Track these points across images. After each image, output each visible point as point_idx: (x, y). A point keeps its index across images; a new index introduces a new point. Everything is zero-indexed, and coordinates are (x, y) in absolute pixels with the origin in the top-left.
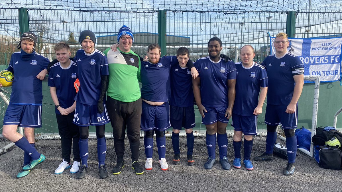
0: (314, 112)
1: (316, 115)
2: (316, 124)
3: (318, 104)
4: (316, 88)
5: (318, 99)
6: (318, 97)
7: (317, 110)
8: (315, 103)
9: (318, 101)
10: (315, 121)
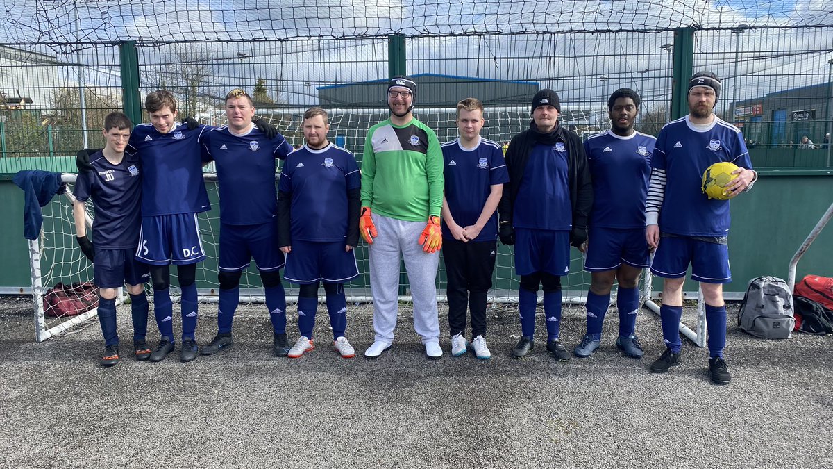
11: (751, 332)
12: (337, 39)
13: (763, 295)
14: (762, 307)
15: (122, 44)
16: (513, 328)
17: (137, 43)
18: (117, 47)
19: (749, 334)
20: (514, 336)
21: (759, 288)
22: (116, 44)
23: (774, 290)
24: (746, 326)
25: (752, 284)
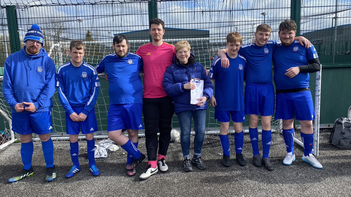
0: (316, 106)
1: (318, 109)
2: (319, 119)
3: (320, 97)
4: (317, 79)
5: (320, 91)
6: (320, 89)
7: (320, 103)
8: (317, 96)
9: (320, 93)
10: (318, 116)
11: (338, 146)
12: (122, 3)
13: (344, 128)
14: (344, 134)
15: (7, 7)
16: (218, 149)
17: (16, 7)
18: (5, 9)
19: (336, 147)
20: (220, 154)
21: (341, 124)
22: (4, 7)
23: (349, 124)
24: (335, 144)
25: (337, 122)
